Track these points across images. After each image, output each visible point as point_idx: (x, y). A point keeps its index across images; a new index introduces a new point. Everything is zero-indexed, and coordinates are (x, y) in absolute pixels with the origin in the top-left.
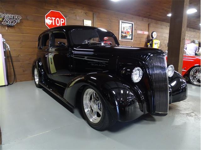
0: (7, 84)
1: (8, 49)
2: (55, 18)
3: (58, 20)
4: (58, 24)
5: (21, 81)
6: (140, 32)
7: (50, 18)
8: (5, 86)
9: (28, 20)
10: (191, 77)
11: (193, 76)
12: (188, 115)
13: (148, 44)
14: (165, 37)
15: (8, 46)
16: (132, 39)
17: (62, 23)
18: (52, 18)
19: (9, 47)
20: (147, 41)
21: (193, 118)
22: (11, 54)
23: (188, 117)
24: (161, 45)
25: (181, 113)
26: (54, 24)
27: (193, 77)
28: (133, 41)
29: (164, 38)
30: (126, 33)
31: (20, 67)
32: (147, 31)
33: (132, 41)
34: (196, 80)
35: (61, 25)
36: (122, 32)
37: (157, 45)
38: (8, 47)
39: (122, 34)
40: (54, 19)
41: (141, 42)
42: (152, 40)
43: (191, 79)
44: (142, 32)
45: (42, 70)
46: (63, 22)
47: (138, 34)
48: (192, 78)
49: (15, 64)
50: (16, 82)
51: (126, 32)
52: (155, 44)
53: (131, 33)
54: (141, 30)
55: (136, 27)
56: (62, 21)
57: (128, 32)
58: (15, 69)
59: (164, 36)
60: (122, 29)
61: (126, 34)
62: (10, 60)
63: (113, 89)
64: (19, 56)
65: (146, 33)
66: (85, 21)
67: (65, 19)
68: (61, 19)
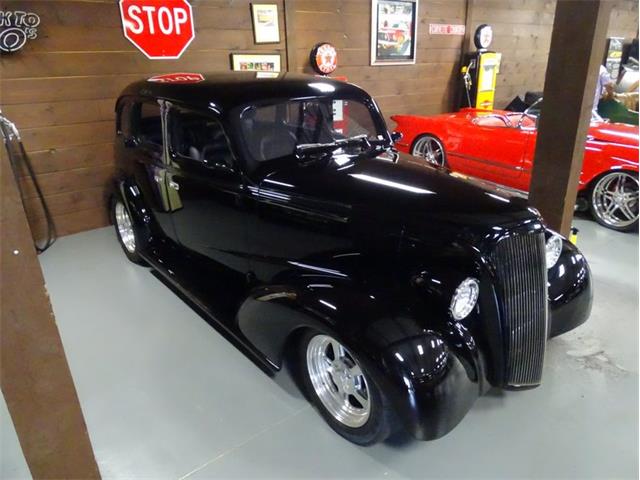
1: (15, 136)
5: (71, 232)
6: (436, 29)
7: (139, 11)
9: (61, 23)
10: (597, 204)
11: (602, 197)
12: (589, 364)
13: (464, 69)
14: (518, 38)
15: (11, 129)
16: (411, 57)
17: (181, 25)
18: (145, 8)
19: (16, 131)
20: (458, 59)
21: (602, 375)
22: (26, 148)
23: (589, 370)
24: (505, 67)
25: (570, 357)
26: (152, 31)
27: (602, 202)
28: (417, 62)
29: (515, 41)
30: (394, 38)
31: (62, 188)
32: (462, 21)
33: (414, 63)
34: (611, 210)
35: (178, 31)
36: (379, 36)
37: (491, 71)
38: (13, 132)
39: (380, 42)
40: (153, 13)
41: (443, 64)
42: (476, 56)
43: (596, 207)
44: (446, 26)
45: (143, 211)
46: (184, 20)
47: (433, 37)
48: (600, 205)
49: (43, 180)
50: (56, 237)
51: (391, 35)
52: (487, 68)
53: (408, 37)
54: (443, 22)
55: (427, 13)
56: (181, 16)
57: (400, 33)
58: (45, 197)
59: (515, 34)
60: (381, 26)
61: (392, 40)
62: (26, 171)
63: (395, 346)
64: (53, 152)
65: (458, 30)
66: (256, 8)
67: (190, 7)
68: (177, 10)
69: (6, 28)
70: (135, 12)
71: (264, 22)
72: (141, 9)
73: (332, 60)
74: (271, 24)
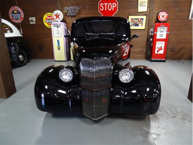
0: (66, 60)
1: (69, 34)
2: (107, 4)
3: (110, 5)
4: (110, 8)
8: (65, 61)
9: (85, 9)
17: (114, 8)
18: (105, 4)
26: (106, 10)
35: (113, 10)
56: (114, 5)
67: (118, 2)
68: (113, 4)
69: (72, 10)
70: (102, 5)
71: (141, 5)
72: (104, 4)
73: (165, 17)
74: (145, 6)
